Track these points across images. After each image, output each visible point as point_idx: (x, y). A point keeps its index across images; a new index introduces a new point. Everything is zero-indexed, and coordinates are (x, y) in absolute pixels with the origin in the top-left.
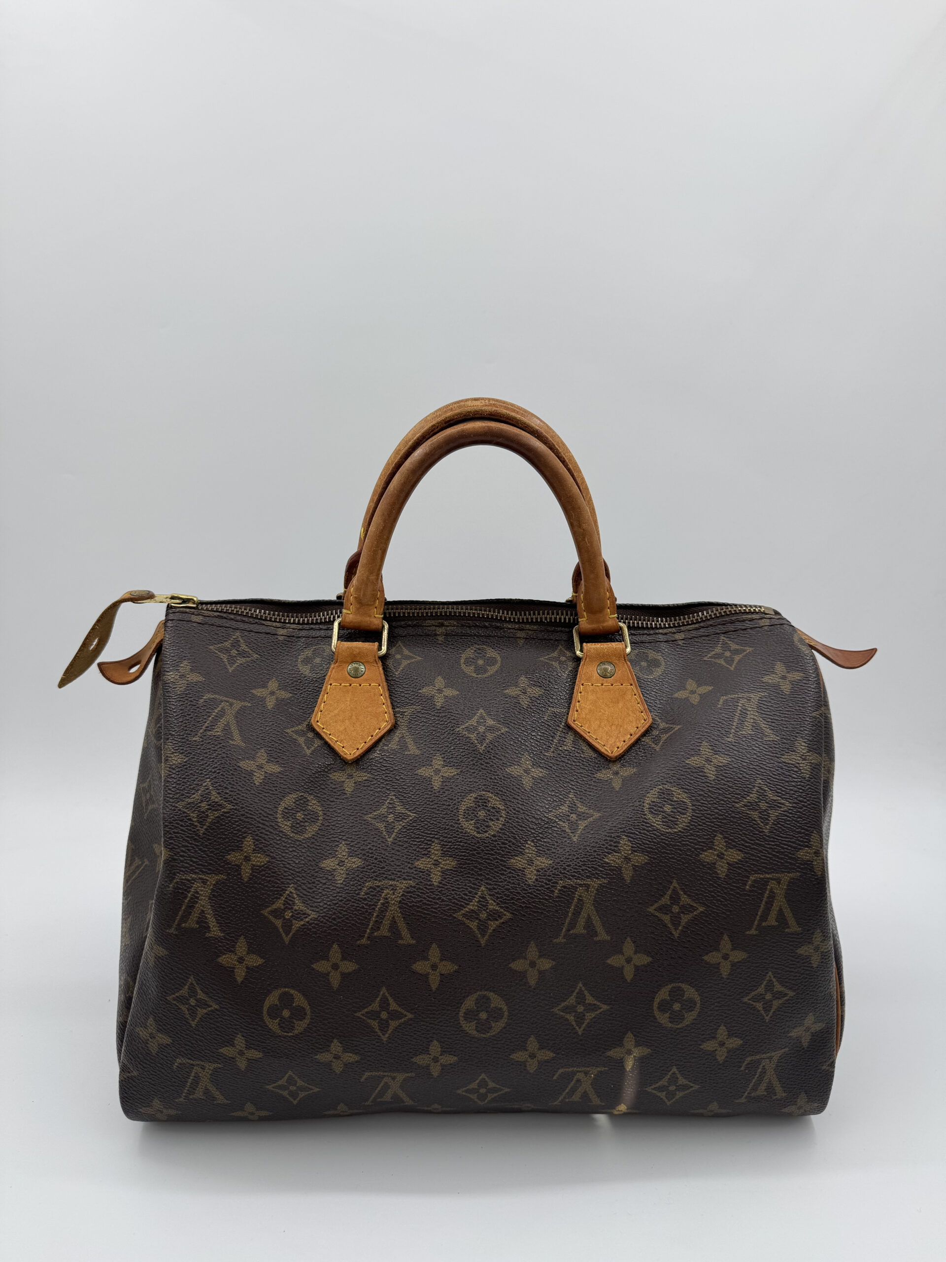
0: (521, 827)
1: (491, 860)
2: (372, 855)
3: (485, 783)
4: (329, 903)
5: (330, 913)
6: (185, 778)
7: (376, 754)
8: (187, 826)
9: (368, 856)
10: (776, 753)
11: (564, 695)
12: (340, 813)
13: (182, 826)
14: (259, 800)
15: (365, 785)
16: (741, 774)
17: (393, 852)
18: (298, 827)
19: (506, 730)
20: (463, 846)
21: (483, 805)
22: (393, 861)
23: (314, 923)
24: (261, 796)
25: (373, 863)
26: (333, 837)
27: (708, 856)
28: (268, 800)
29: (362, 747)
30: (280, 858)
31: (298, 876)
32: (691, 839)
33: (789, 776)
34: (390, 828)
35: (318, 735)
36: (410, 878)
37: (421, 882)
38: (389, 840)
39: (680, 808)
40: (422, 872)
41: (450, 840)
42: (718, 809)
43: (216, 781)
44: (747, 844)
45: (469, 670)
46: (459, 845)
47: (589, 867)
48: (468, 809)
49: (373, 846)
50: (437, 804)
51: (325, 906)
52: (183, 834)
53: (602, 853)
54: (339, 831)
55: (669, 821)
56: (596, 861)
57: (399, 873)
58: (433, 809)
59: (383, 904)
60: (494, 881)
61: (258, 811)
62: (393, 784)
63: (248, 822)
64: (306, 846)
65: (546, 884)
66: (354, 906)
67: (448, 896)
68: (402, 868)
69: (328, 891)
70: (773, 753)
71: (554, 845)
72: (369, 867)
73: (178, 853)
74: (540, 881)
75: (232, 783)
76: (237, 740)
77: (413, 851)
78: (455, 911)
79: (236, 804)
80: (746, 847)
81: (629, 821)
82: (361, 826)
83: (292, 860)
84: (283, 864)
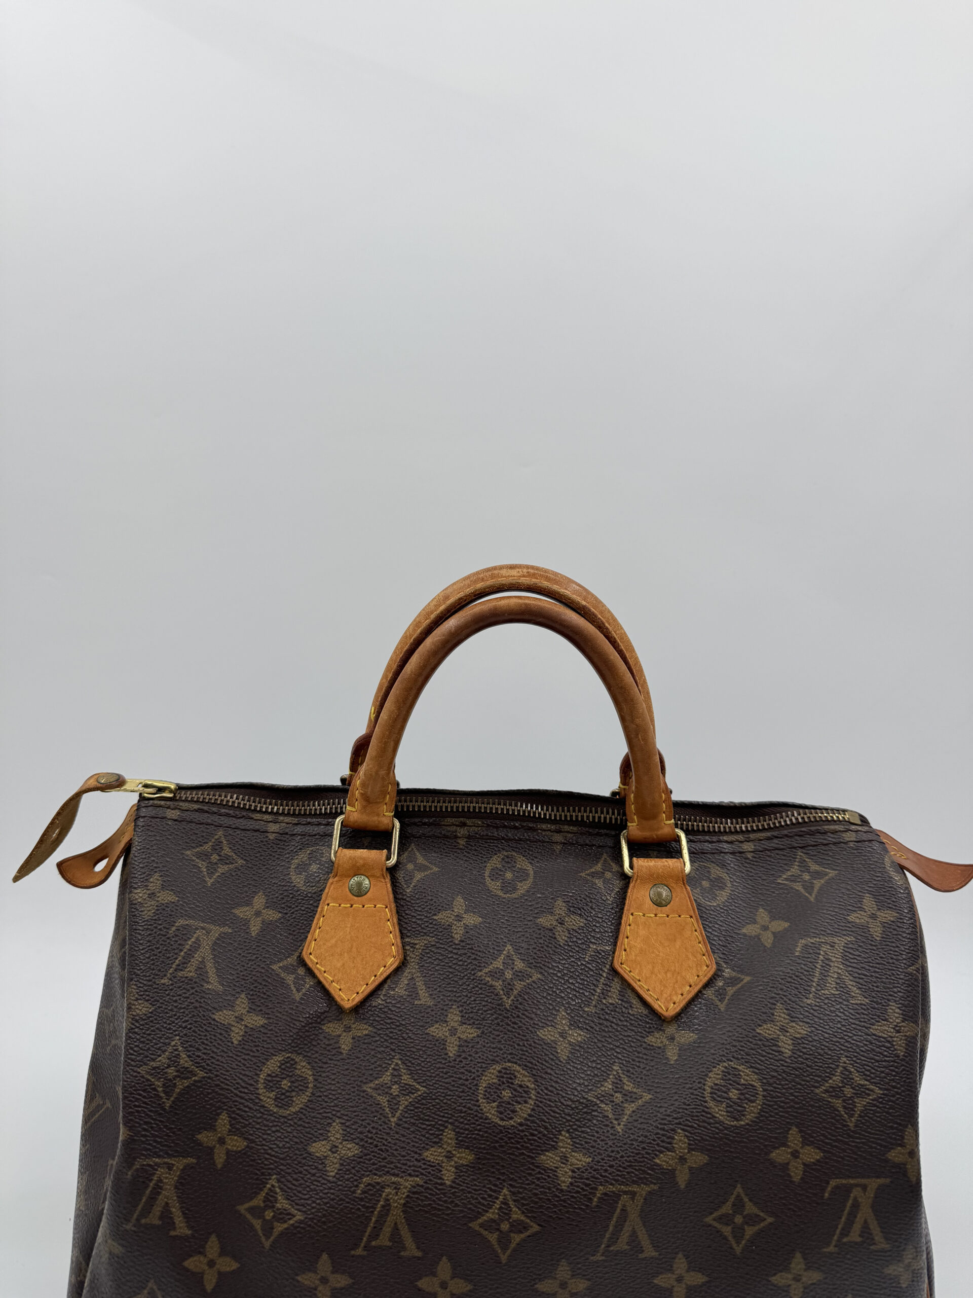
0: (554, 1112)
1: (516, 1156)
2: (372, 1141)
3: (510, 1051)
4: (318, 1201)
5: (320, 1214)
6: (149, 1035)
7: (379, 1001)
8: (152, 1097)
9: (367, 1142)
10: (865, 1022)
11: (609, 927)
12: (334, 1080)
13: (144, 1097)
14: (237, 1065)
15: (366, 1041)
16: (822, 1049)
17: (397, 1136)
18: (283, 1099)
19: (539, 976)
20: (482, 1136)
21: (508, 1082)
22: (396, 1150)
23: (298, 1227)
24: (239, 1059)
25: (373, 1152)
26: (325, 1112)
27: (779, 1155)
28: (248, 1065)
29: (364, 990)
30: (261, 1142)
31: (282, 1164)
32: (761, 1134)
33: (880, 1053)
34: (394, 1103)
35: (310, 972)
36: (416, 1173)
37: (430, 1180)
38: (392, 1120)
39: (747, 1092)
40: (432, 1166)
41: (467, 1126)
42: (794, 1096)
43: (187, 1039)
44: (827, 1141)
45: (494, 886)
46: (478, 1134)
47: (635, 1169)
48: (490, 1086)
49: (373, 1128)
50: (452, 1077)
51: (314, 1205)
52: (146, 1108)
53: (653, 1151)
54: (332, 1104)
55: (736, 1111)
56: (644, 1161)
57: (404, 1167)
58: (447, 1083)
59: (383, 1206)
60: (519, 1183)
61: (235, 1080)
62: (400, 1044)
63: (223, 1095)
64: (292, 1124)
65: (582, 1189)
66: (348, 1207)
67: (462, 1199)
68: (408, 1160)
69: (317, 1186)
70: (860, 1021)
71: (593, 1136)
72: (368, 1157)
73: (139, 1132)
74: (575, 1186)
75: (205, 1042)
76: (214, 983)
77: (422, 1138)
78: (472, 1220)
79: (210, 1070)
80: (827, 1144)
81: (686, 1109)
82: (359, 1099)
83: (275, 1144)
84: (264, 1149)
